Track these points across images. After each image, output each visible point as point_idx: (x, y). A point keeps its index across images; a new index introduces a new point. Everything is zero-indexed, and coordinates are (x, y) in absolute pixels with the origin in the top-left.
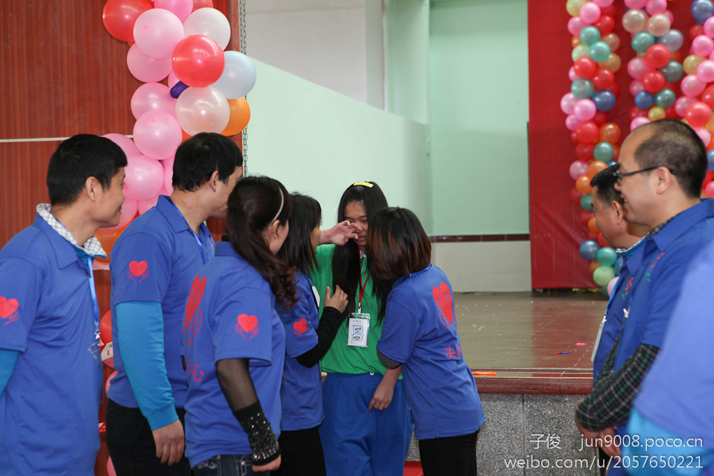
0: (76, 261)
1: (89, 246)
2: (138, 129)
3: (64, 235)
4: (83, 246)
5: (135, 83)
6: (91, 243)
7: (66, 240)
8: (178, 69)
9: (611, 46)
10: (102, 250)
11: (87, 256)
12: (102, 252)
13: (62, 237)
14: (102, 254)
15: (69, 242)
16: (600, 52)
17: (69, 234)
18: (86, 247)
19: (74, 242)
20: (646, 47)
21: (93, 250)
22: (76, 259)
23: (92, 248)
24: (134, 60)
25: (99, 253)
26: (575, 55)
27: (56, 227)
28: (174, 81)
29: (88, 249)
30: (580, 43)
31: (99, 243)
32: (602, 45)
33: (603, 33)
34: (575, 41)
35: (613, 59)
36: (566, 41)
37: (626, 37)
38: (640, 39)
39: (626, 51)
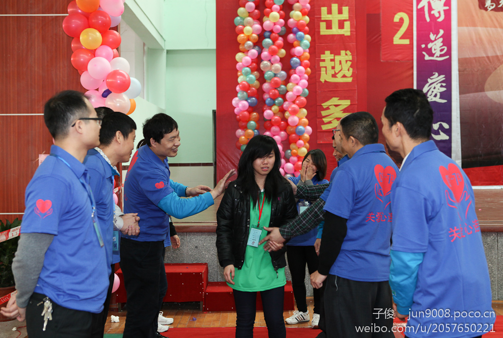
5: (85, 90)
8: (108, 84)
9: (256, 76)
16: (251, 79)
20: (271, 78)
24: (84, 80)
26: (240, 80)
28: (103, 90)
30: (242, 75)
32: (252, 76)
33: (252, 71)
34: (239, 74)
35: (256, 83)
36: (235, 73)
37: (262, 73)
38: (268, 74)
39: (262, 79)
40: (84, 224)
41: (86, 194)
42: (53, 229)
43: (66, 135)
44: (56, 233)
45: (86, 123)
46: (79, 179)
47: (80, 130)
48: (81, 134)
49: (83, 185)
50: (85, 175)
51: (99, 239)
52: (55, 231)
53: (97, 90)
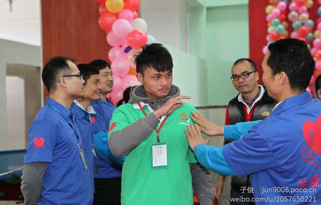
0: (85, 117)
1: (89, 110)
2: (113, 66)
3: (80, 106)
4: (87, 110)
5: (110, 47)
6: (90, 109)
7: (81, 108)
8: (129, 41)
9: (285, 26)
10: (94, 111)
11: (89, 114)
12: (94, 112)
13: (79, 107)
14: (94, 113)
15: (82, 109)
16: (280, 29)
17: (81, 105)
18: (88, 110)
19: (84, 109)
20: (298, 27)
21: (91, 112)
22: (84, 115)
23: (90, 111)
24: (110, 38)
25: (93, 113)
26: (270, 29)
27: (76, 103)
28: (125, 46)
29: (89, 111)
30: (272, 25)
31: (93, 109)
32: (281, 27)
33: (281, 21)
34: (269, 24)
35: (285, 33)
36: (265, 24)
37: (290, 23)
38: (296, 24)
39: (290, 29)
40: (72, 153)
41: (72, 131)
42: (49, 159)
43: (55, 88)
44: (51, 161)
45: (68, 79)
46: (66, 121)
47: (64, 85)
48: (66, 87)
49: (70, 125)
50: (71, 117)
51: (84, 164)
52: (50, 160)
53: (121, 46)
